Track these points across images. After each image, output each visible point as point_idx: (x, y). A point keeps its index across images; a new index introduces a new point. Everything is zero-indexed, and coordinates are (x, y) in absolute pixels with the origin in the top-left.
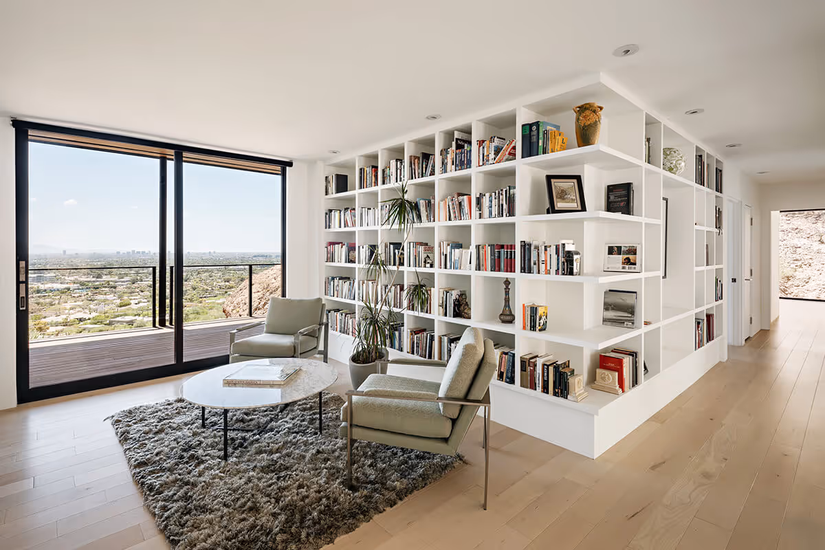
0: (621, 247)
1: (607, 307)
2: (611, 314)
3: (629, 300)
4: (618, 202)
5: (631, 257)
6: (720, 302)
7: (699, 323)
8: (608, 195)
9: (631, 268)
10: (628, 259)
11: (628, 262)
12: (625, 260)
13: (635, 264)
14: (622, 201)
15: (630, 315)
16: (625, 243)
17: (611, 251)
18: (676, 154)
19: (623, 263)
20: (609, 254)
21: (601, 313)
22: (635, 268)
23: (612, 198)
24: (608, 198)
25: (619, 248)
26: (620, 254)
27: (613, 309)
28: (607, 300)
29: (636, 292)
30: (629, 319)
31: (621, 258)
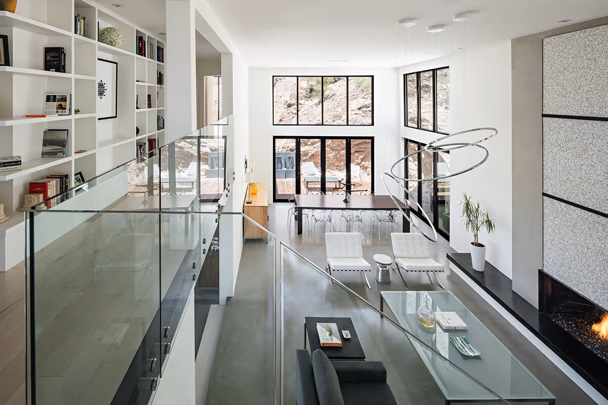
0: (56, 96)
1: (46, 143)
2: (49, 148)
3: (62, 136)
4: (52, 61)
5: (63, 103)
6: (162, 130)
7: (141, 146)
8: (45, 55)
9: (62, 112)
10: (61, 105)
11: (60, 107)
12: (58, 106)
13: (65, 109)
14: (55, 61)
15: (62, 148)
16: (59, 93)
17: (49, 99)
18: (114, 33)
19: (57, 108)
20: (47, 101)
21: (40, 148)
22: (65, 112)
23: (48, 58)
24: (46, 57)
25: (55, 97)
26: (55, 102)
27: (49, 144)
28: (46, 138)
29: (67, 130)
30: (61, 150)
31: (55, 104)
